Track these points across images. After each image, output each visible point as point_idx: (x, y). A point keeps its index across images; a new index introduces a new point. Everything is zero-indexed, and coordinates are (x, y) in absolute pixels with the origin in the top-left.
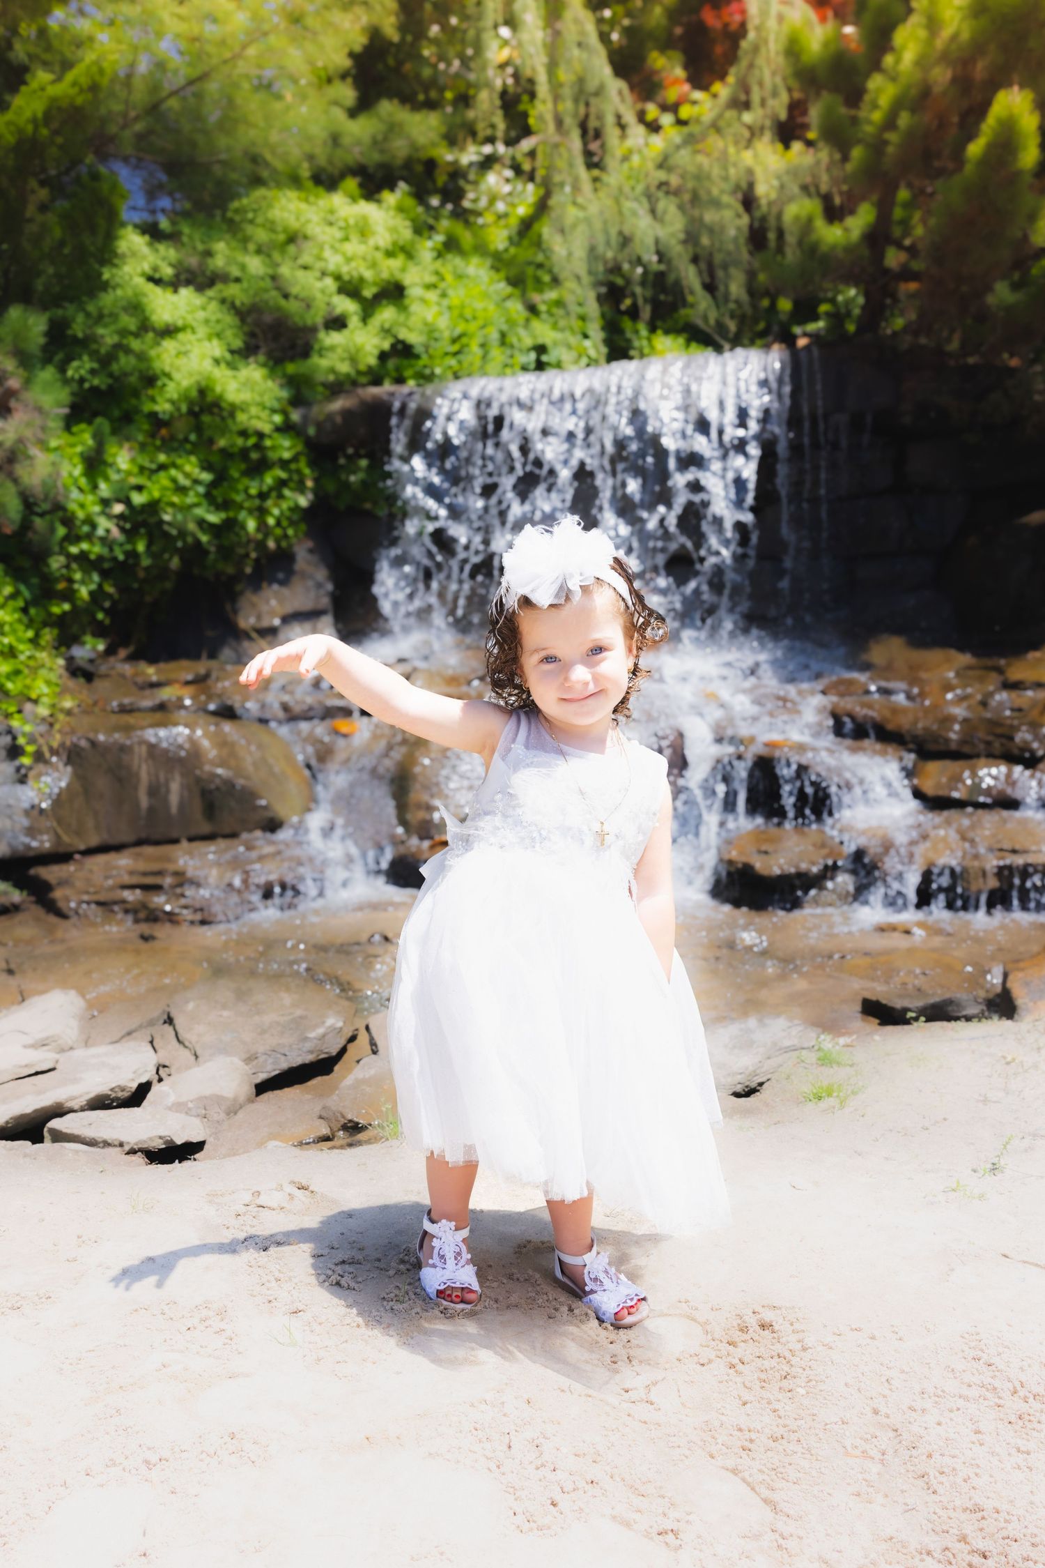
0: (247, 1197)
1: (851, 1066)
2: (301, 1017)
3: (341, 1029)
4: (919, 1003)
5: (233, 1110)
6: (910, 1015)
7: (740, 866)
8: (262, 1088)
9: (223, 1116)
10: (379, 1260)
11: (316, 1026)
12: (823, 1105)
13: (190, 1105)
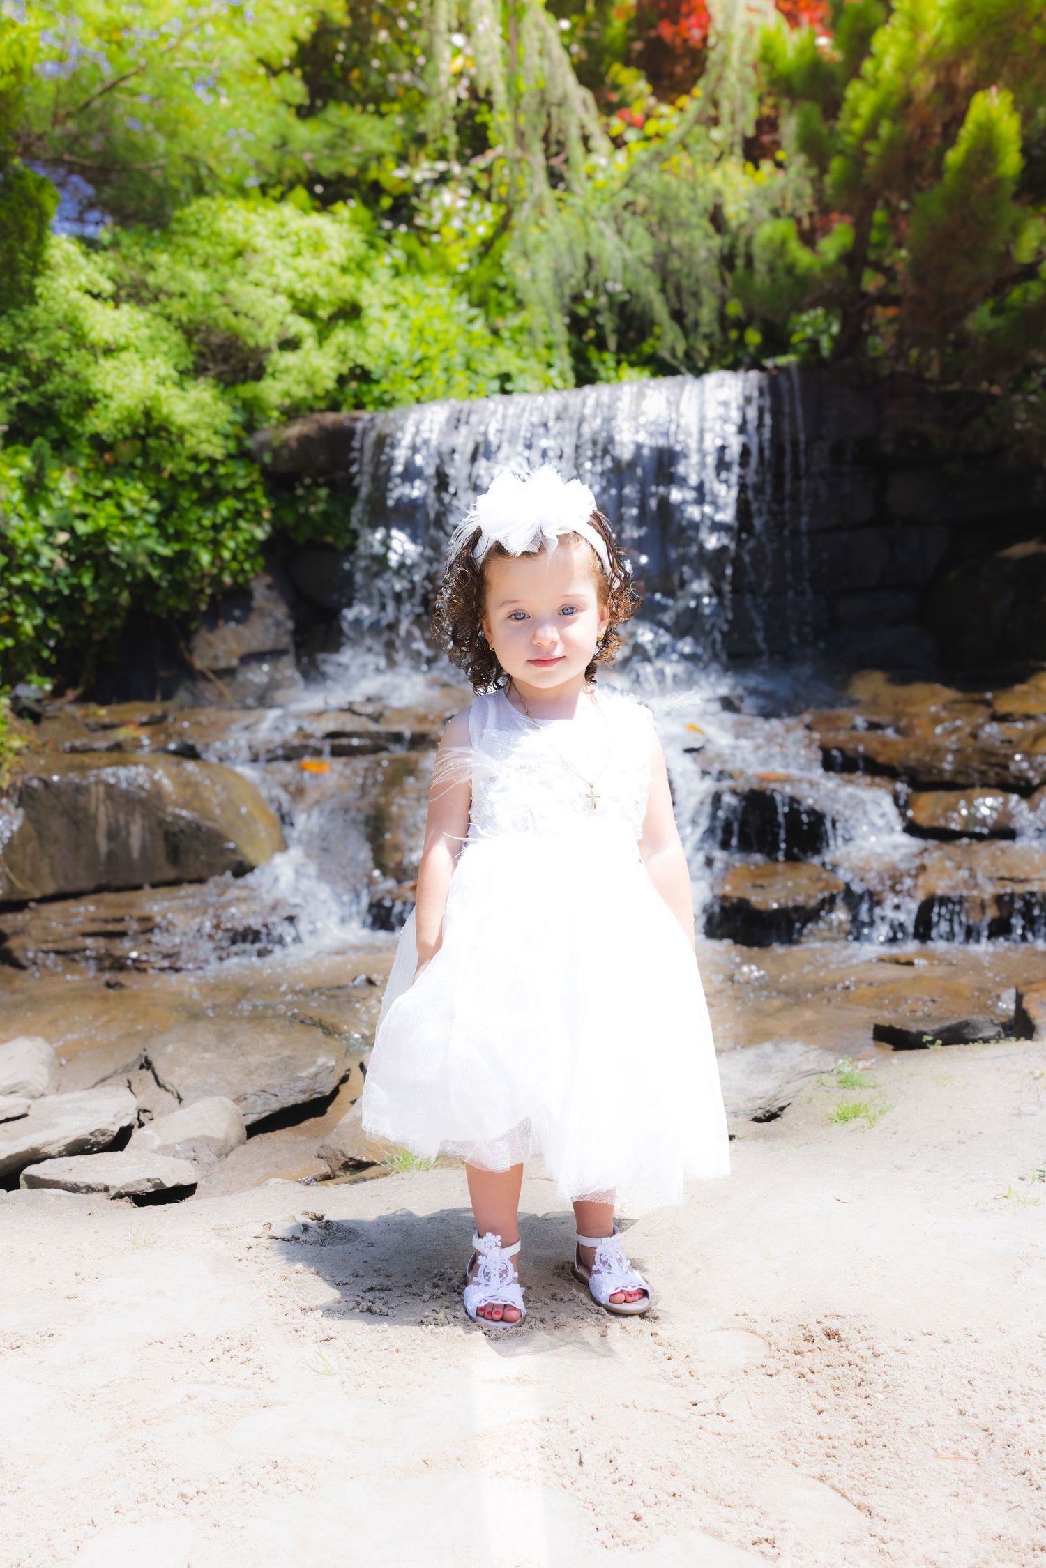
0: (258, 1230)
1: (874, 1088)
2: (290, 1057)
3: (332, 1069)
4: (936, 1027)
5: (224, 1152)
6: (926, 1038)
7: (735, 901)
8: (254, 1130)
9: (213, 1158)
10: (410, 1286)
11: (307, 1066)
12: (852, 1124)
13: (178, 1148)
